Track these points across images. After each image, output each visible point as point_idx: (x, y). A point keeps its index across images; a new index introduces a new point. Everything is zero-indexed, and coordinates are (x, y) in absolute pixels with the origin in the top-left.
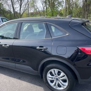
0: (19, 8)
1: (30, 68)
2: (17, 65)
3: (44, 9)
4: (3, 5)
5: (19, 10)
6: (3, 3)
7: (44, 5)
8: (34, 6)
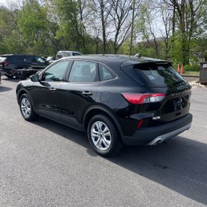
0: (115, 34)
1: (75, 119)
2: (63, 116)
3: (167, 35)
4: (84, 27)
5: (114, 37)
6: (85, 25)
7: (168, 26)
8: (143, 30)
